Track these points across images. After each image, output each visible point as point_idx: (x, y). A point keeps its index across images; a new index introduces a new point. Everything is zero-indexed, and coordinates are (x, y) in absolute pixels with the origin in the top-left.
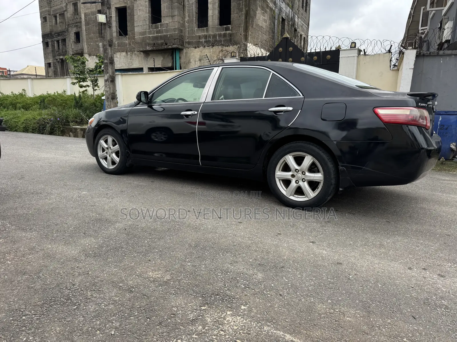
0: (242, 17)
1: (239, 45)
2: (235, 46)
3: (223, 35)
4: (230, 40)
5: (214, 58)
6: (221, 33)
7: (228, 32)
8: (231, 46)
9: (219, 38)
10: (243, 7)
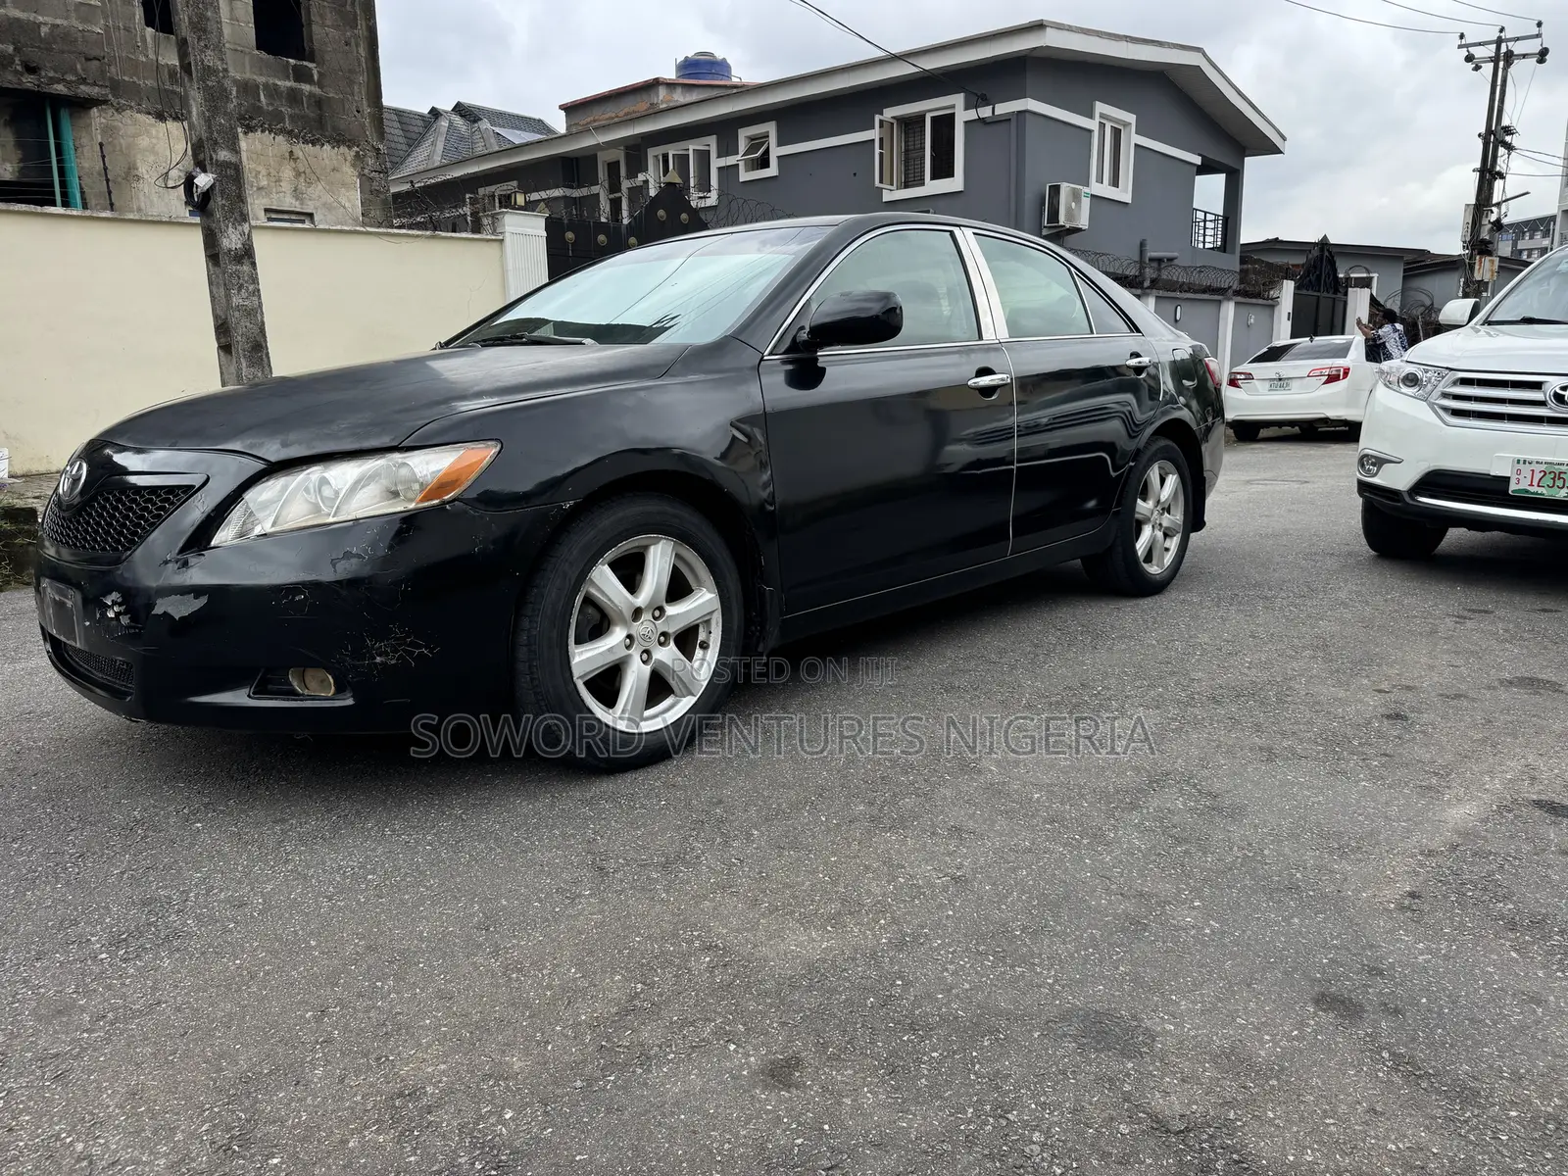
0: (357, 45)
1: (356, 149)
2: (343, 149)
3: (288, 94)
4: (320, 123)
5: (256, 177)
6: (279, 83)
7: (306, 88)
8: (327, 147)
9: (272, 104)
10: (356, 12)
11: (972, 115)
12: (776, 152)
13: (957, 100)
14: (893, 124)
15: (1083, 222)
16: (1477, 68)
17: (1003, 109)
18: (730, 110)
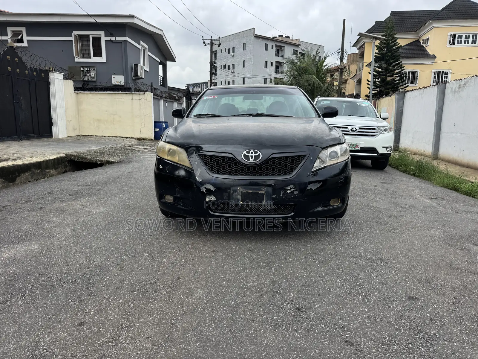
11: (108, 39)
12: (26, 38)
13: (102, 33)
14: (77, 36)
15: (143, 76)
16: (205, 45)
17: (119, 39)
18: (5, 20)
